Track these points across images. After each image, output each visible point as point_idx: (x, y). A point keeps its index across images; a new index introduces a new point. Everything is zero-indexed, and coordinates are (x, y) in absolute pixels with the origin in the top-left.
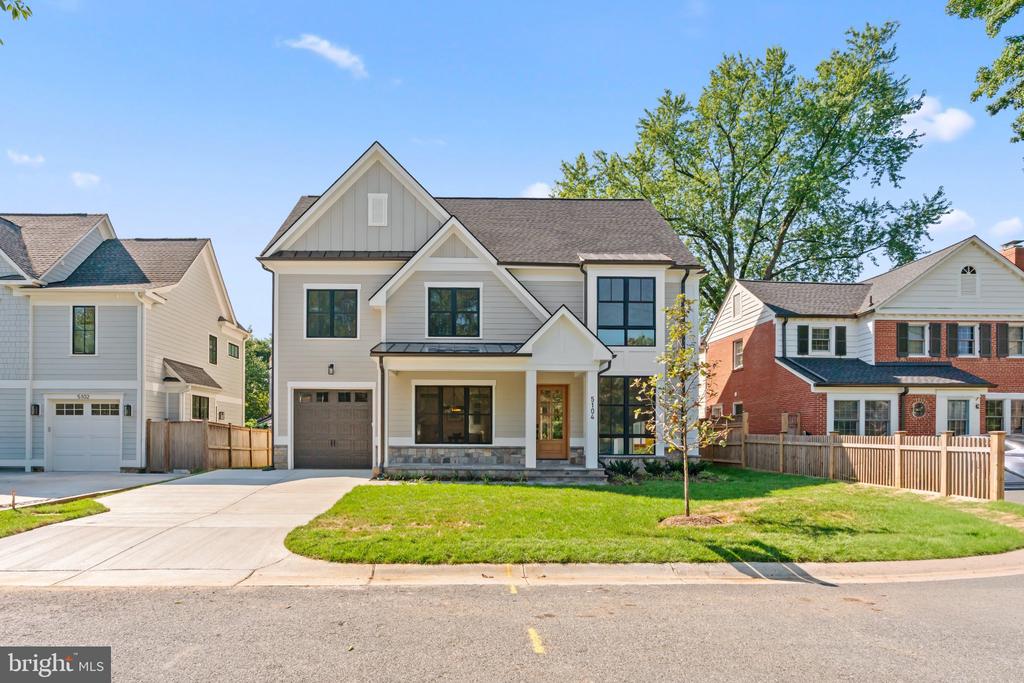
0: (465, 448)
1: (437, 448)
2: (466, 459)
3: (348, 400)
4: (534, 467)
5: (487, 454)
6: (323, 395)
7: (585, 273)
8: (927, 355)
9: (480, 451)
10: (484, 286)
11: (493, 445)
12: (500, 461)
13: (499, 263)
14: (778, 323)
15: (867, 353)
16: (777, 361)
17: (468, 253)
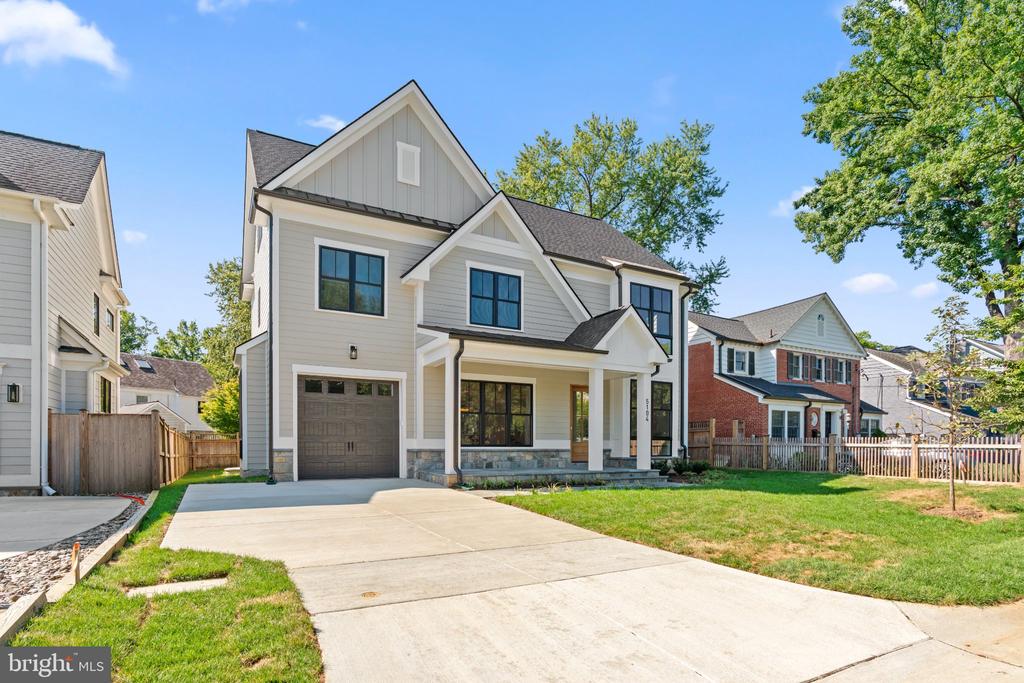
0: (506, 451)
1: (479, 451)
2: (509, 463)
3: (369, 392)
4: (601, 469)
5: (529, 457)
6: (337, 386)
7: (619, 276)
8: (801, 378)
9: (522, 454)
10: (525, 275)
11: (535, 447)
12: (541, 465)
13: (545, 253)
14: (715, 343)
15: (771, 374)
16: (715, 376)
17: (509, 236)
